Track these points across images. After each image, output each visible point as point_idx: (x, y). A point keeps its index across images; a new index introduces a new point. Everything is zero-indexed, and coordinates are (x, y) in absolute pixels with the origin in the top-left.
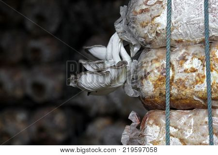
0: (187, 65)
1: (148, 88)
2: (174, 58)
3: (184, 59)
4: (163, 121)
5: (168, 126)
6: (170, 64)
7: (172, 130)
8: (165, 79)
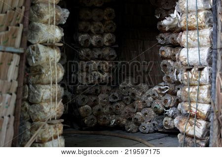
0: (192, 17)
1: (182, 24)
2: (189, 15)
3: (191, 16)
4: (186, 33)
5: (187, 34)
6: (188, 17)
7: (188, 36)
8: (186, 21)
